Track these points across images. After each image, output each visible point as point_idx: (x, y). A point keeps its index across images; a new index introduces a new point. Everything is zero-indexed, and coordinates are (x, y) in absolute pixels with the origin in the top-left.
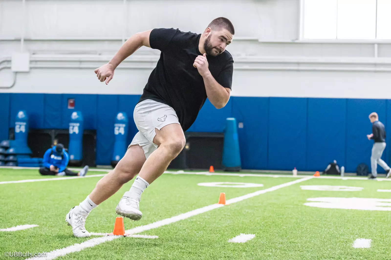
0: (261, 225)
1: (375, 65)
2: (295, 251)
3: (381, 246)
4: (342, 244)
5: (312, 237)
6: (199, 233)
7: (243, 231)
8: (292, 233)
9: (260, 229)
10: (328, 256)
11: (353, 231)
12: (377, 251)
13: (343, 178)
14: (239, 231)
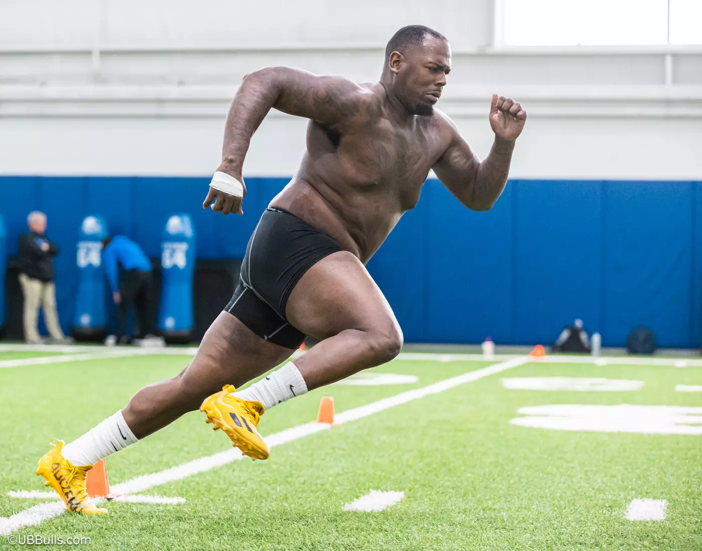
0: (415, 471)
1: (668, 102)
2: (496, 529)
3: (690, 515)
4: (601, 511)
5: (532, 496)
6: (276, 490)
7: (376, 485)
8: (486, 488)
9: (415, 480)
10: (570, 540)
11: (626, 483)
12: (680, 527)
13: (599, 360)
14: (367, 485)
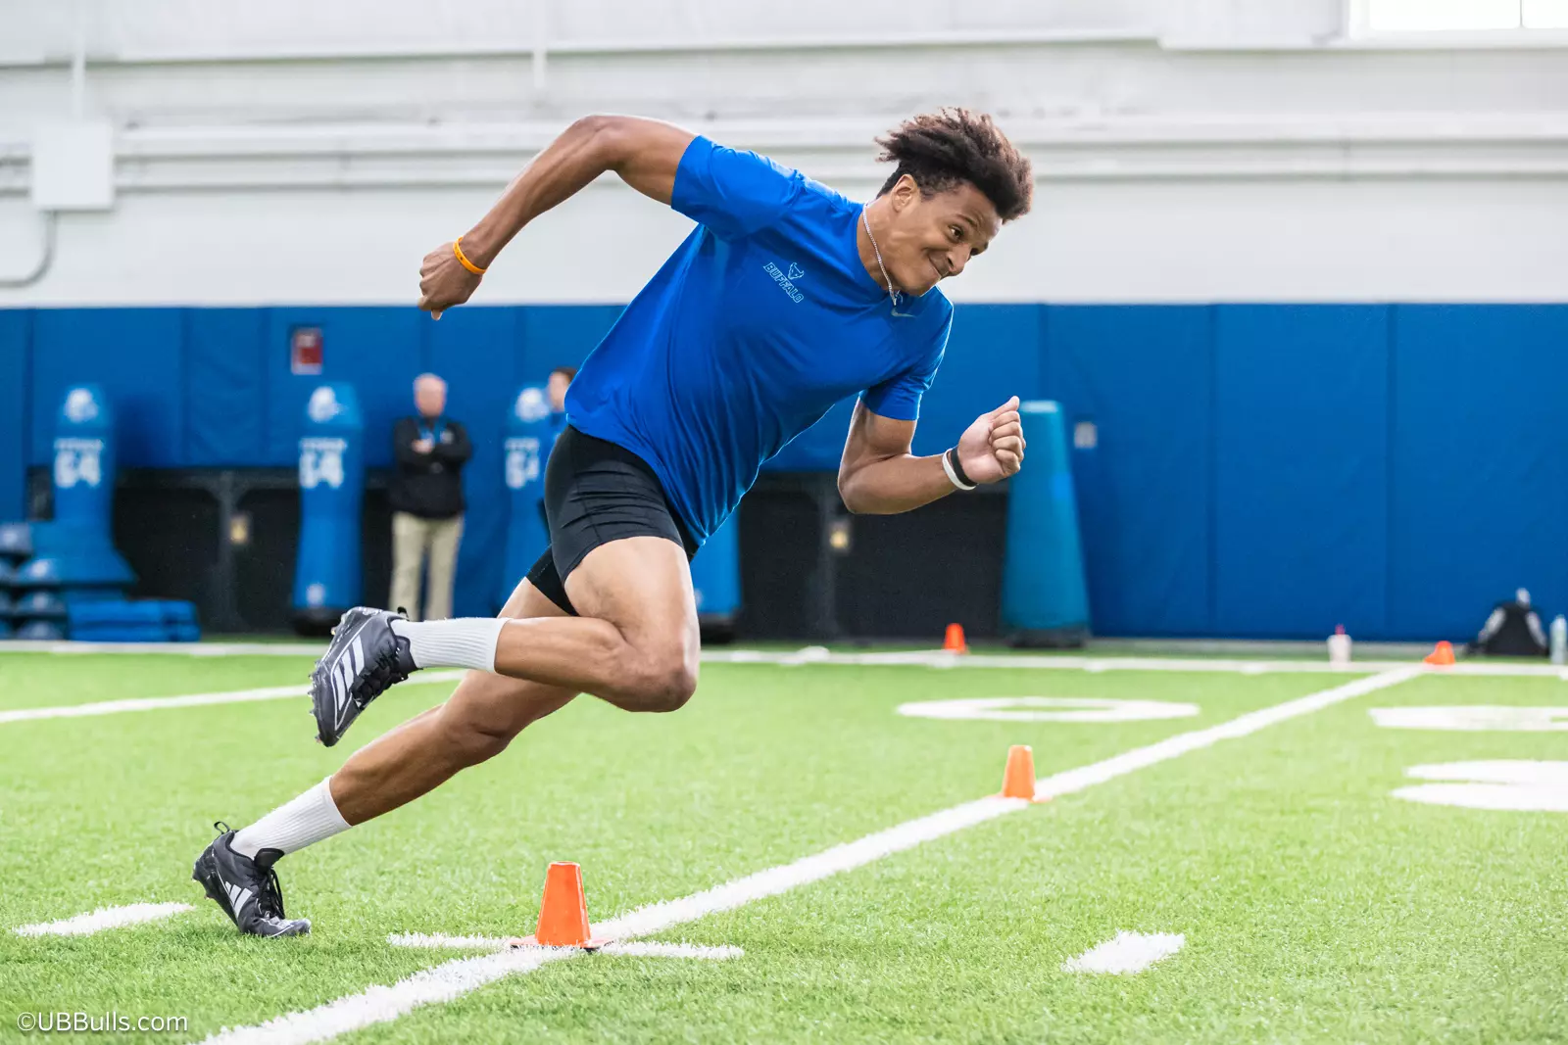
0: (1205, 893)
2: (1377, 1007)
5: (1446, 942)
6: (926, 932)
7: (1128, 920)
8: (1351, 925)
9: (1207, 911)
10: (1529, 1029)
14: (1109, 921)
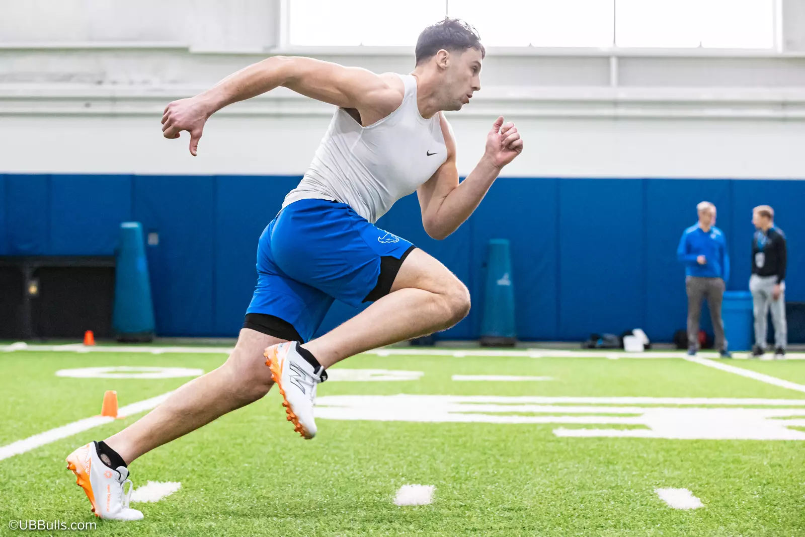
0: (194, 462)
2: (269, 517)
3: (456, 500)
4: (371, 498)
6: (56, 483)
7: (154, 476)
8: (262, 477)
9: (193, 471)
11: (397, 469)
12: (445, 511)
